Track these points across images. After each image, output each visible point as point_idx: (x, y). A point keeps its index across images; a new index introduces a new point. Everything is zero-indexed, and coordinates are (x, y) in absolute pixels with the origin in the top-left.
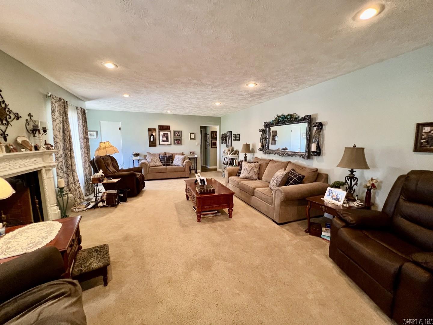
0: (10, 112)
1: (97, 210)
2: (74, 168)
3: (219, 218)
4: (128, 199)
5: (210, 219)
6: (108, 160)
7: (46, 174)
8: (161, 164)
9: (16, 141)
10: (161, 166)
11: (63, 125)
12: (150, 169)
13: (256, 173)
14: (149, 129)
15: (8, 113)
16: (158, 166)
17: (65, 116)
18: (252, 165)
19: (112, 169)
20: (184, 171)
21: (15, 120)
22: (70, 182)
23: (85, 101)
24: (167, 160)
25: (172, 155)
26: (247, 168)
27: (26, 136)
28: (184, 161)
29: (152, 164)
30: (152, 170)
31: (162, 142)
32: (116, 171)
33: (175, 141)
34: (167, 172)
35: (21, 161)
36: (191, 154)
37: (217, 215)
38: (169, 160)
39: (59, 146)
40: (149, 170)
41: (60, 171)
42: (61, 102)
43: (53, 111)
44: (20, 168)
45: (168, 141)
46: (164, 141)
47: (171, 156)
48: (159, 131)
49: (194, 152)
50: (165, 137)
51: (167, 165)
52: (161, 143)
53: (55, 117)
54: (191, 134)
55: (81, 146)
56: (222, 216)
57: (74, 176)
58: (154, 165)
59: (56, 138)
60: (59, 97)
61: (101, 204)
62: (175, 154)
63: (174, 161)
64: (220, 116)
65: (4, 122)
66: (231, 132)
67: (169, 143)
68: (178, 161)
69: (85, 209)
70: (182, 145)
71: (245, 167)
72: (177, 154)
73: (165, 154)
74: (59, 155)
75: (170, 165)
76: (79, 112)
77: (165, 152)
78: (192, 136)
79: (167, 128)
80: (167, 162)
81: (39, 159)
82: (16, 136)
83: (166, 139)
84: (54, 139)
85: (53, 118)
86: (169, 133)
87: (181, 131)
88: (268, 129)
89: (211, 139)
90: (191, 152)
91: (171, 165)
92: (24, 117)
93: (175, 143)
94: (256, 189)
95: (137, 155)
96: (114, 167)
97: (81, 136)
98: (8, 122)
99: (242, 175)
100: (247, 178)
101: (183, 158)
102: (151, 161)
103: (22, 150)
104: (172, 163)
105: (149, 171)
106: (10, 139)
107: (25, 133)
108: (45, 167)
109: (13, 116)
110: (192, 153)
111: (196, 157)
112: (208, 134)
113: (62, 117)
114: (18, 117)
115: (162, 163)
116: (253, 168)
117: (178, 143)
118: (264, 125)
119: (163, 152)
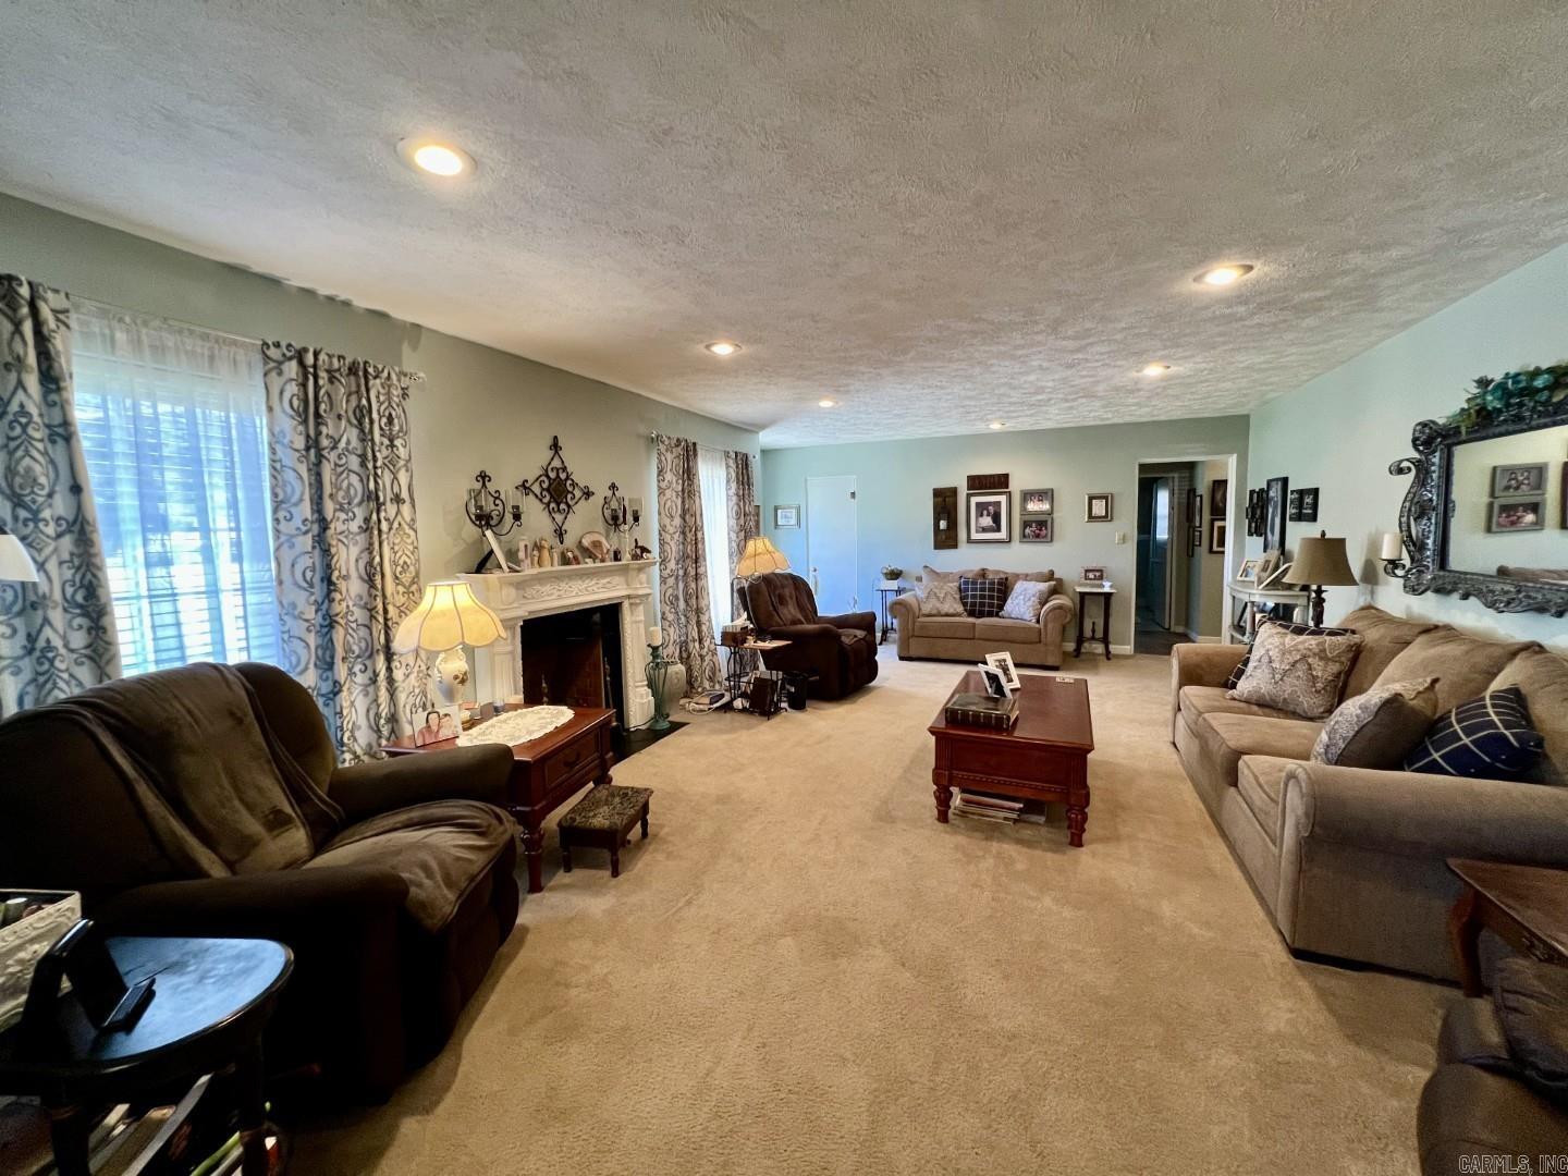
0: (574, 485)
1: (728, 716)
2: (703, 603)
3: (1027, 833)
4: (807, 703)
5: (989, 823)
6: (783, 587)
7: (632, 612)
8: (960, 608)
9: (580, 542)
10: (959, 615)
11: (683, 502)
12: (917, 624)
13: (1319, 685)
14: (934, 490)
15: (570, 489)
16: (947, 615)
17: (689, 479)
18: (1303, 642)
19: (792, 611)
20: (1040, 642)
21: (582, 501)
22: (690, 638)
23: (757, 433)
24: (982, 597)
25: (1007, 579)
26: (1270, 658)
27: (603, 531)
28: (1043, 604)
29: (926, 609)
30: (924, 626)
31: (977, 532)
32: (803, 619)
33: (1025, 528)
34: (973, 639)
35: (580, 582)
36: (1086, 578)
37: (1025, 822)
38: (991, 597)
39: (669, 551)
40: (914, 622)
41: (668, 608)
42: (679, 449)
43: (660, 472)
44: (577, 595)
45: (998, 529)
46: (984, 530)
47: (999, 584)
48: (969, 496)
49: (1101, 571)
50: (988, 515)
51: (981, 615)
52: (975, 536)
53: (663, 485)
54: (1091, 499)
55: (730, 548)
56: (1044, 830)
57: (699, 624)
58: (934, 612)
59: (663, 533)
60: (675, 436)
61: (738, 703)
62: (1017, 577)
63: (1009, 601)
64: (1245, 412)
65: (563, 506)
66: (1285, 481)
67: (1003, 535)
68: (1022, 605)
69: (706, 708)
70: (1052, 540)
71: (1263, 652)
72: (1026, 577)
73: (983, 573)
74: (668, 571)
75: (992, 616)
76: (731, 463)
77: (983, 570)
78: (1099, 508)
79: (1000, 482)
80: (982, 605)
81: (617, 579)
82: (581, 534)
83: (991, 523)
84: (660, 535)
85: (660, 488)
86: (1003, 499)
87: (1052, 490)
88: (1436, 460)
89: (1212, 514)
90: (1087, 571)
91: (997, 615)
92: (602, 492)
93: (1024, 536)
94: (1245, 757)
95: (894, 575)
96: (801, 608)
97: (731, 523)
98: (569, 506)
99: (1244, 686)
100: (1266, 705)
101: (1041, 593)
102: (927, 598)
103: (587, 560)
104: (1001, 607)
105: (913, 629)
106: (569, 540)
107: (600, 526)
108: (629, 597)
109: (578, 493)
110: (1091, 575)
111: (1107, 589)
112: (1199, 492)
113: (680, 481)
114: (588, 494)
115: (965, 604)
116: (1304, 657)
117: (1038, 536)
118: (1414, 440)
119: (976, 567)
